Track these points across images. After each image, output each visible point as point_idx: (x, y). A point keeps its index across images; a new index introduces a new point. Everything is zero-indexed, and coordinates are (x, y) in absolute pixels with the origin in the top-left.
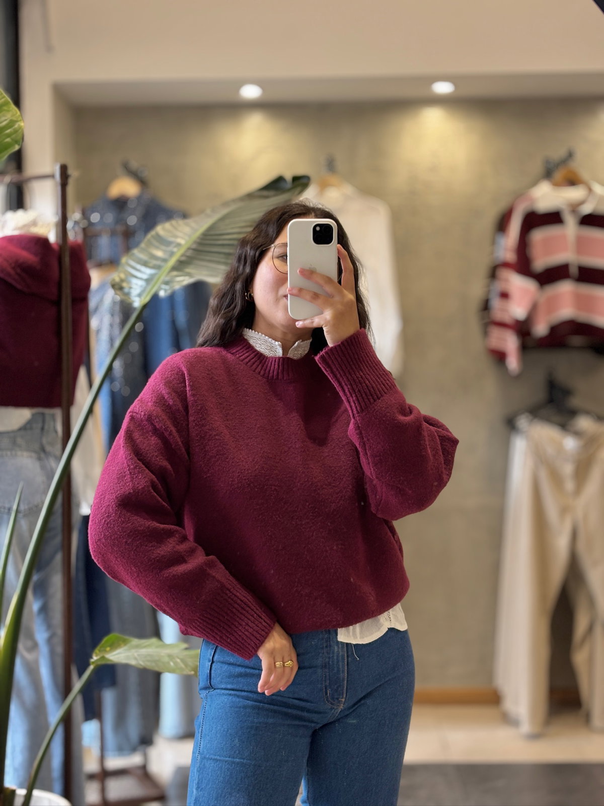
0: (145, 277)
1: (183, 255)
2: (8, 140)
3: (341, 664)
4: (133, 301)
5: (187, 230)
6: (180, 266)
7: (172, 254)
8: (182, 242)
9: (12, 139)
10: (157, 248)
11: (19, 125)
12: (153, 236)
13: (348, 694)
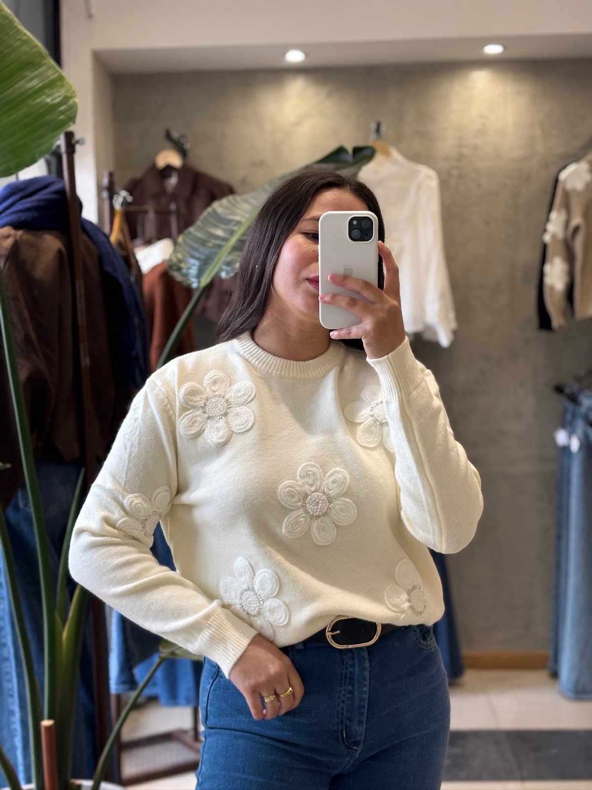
1: (244, 234)
2: (62, 117)
4: (193, 283)
6: (239, 246)
9: (67, 117)
11: (74, 101)
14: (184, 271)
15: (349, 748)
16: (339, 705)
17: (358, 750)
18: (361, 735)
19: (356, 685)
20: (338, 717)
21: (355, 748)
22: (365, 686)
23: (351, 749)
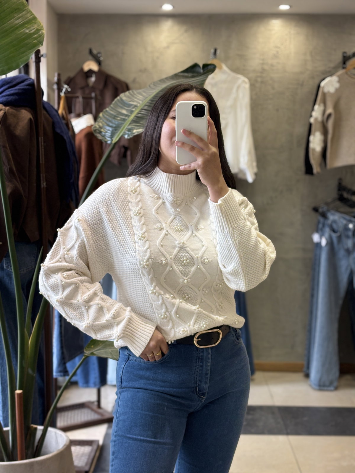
1: (138, 113)
2: (35, 41)
4: (108, 140)
5: (140, 97)
6: (138, 120)
7: (132, 112)
8: (138, 105)
9: (38, 41)
10: (122, 108)
11: (42, 32)
14: (103, 133)
15: (199, 397)
16: (195, 373)
17: (204, 398)
18: (206, 390)
19: (204, 362)
20: (194, 380)
21: (202, 397)
22: (209, 362)
23: (200, 397)
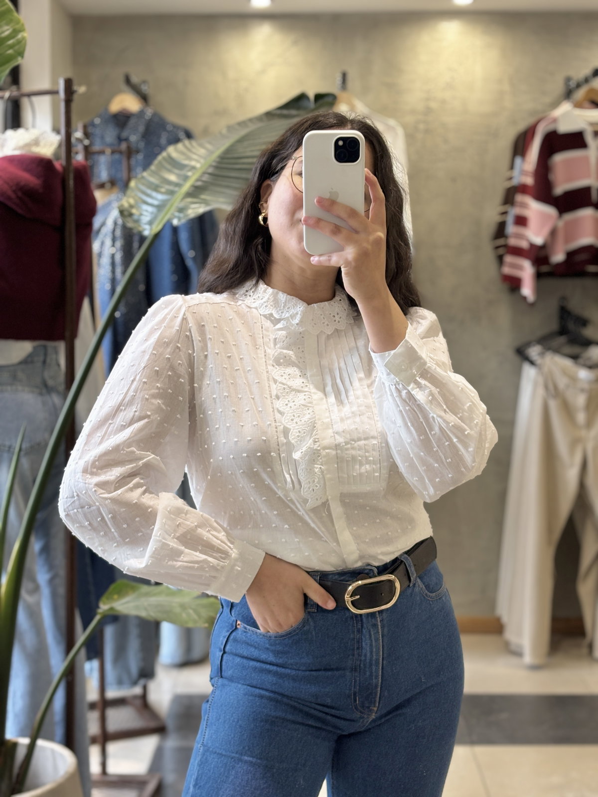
0: (156, 203)
1: (197, 180)
2: (10, 51)
3: (374, 668)
4: (145, 229)
5: (202, 151)
6: (196, 192)
7: (186, 178)
8: (198, 165)
9: (15, 52)
10: (170, 171)
11: (22, 35)
12: (164, 158)
13: (381, 702)
14: (135, 217)
